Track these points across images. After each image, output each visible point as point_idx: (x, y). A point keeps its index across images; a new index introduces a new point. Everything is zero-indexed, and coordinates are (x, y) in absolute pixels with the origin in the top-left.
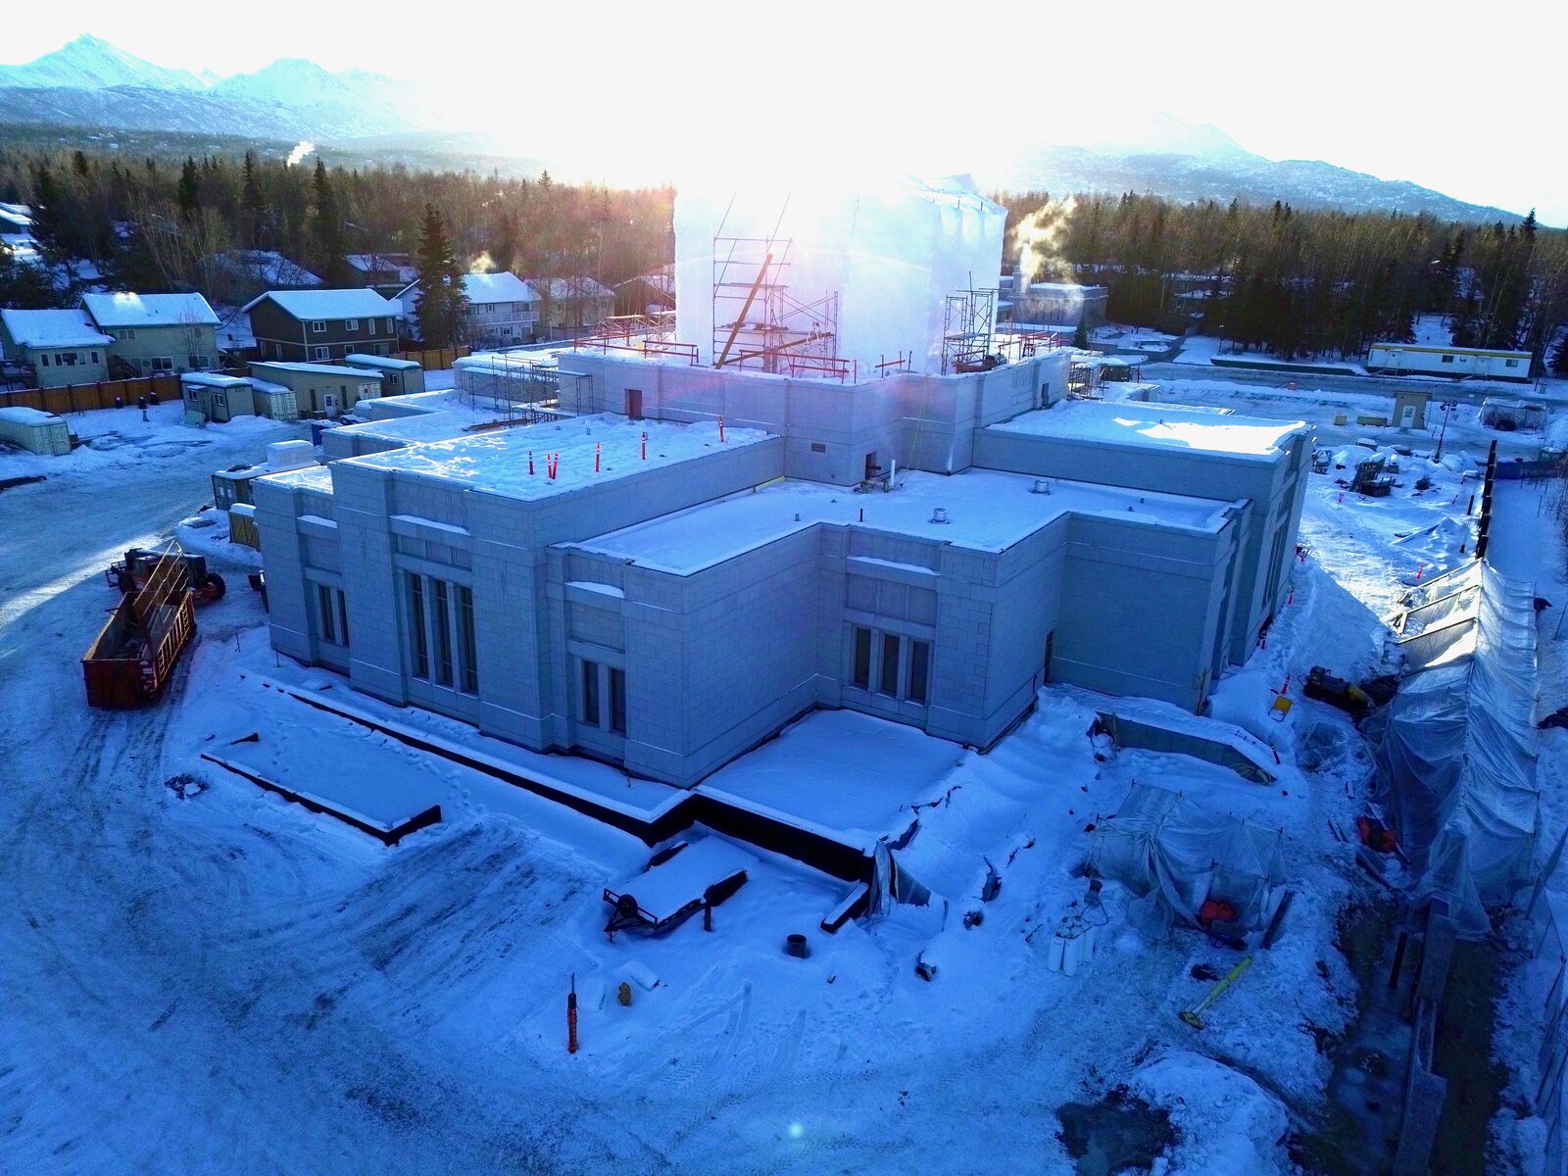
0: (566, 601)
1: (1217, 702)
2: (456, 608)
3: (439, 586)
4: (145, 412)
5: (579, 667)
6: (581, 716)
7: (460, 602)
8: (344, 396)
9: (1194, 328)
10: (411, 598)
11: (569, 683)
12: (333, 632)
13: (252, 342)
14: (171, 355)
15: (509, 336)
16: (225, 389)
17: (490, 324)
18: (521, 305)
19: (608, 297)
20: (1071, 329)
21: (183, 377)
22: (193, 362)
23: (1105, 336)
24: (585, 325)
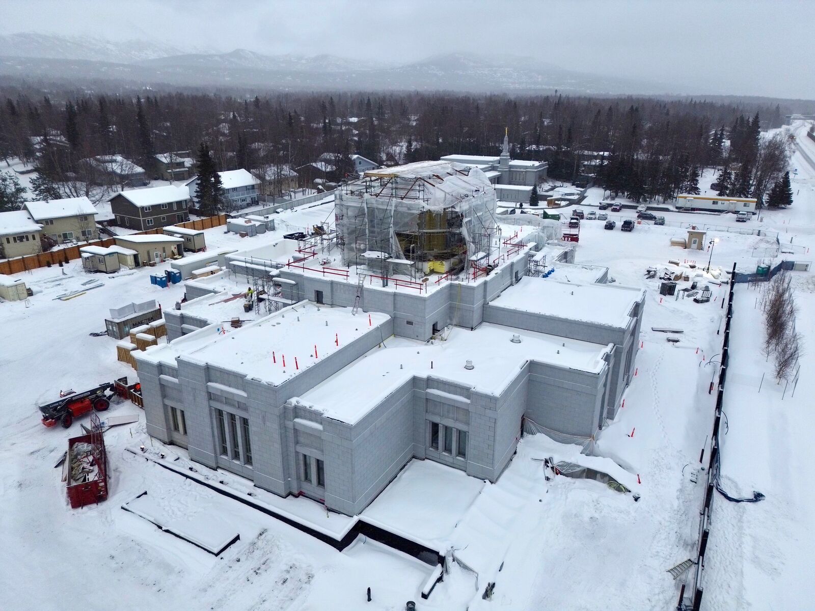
0: (295, 429)
2: (241, 428)
4: (63, 269)
5: (301, 458)
6: (303, 478)
7: (242, 425)
8: (164, 252)
9: (592, 183)
10: (218, 419)
11: (297, 464)
12: (178, 428)
13: (112, 217)
14: (72, 231)
15: (245, 203)
16: (104, 256)
17: (235, 198)
18: (250, 187)
19: (294, 176)
20: (530, 188)
21: (81, 249)
22: (84, 233)
23: (547, 189)
24: (283, 192)
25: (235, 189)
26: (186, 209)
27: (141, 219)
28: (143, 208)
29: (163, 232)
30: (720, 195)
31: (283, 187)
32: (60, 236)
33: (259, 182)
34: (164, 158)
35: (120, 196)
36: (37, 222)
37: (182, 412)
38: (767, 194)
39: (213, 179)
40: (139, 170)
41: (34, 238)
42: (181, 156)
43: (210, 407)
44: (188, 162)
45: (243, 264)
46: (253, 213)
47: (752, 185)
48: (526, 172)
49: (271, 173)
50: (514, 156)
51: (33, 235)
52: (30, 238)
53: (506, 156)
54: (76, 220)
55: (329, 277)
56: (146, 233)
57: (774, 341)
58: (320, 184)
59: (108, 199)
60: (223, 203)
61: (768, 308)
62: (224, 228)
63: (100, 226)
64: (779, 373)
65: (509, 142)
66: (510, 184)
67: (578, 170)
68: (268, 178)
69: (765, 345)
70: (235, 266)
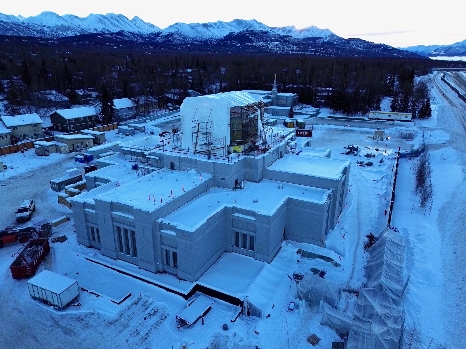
0: (161, 236)
1: (327, 242)
2: (131, 236)
3: (126, 230)
4: (24, 154)
5: (164, 252)
6: (165, 263)
7: (131, 234)
8: (82, 144)
9: (323, 106)
10: (118, 232)
11: (162, 255)
12: (95, 239)
13: (51, 125)
14: (28, 133)
15: (128, 117)
16: (48, 146)
17: (122, 114)
18: (131, 108)
19: (156, 102)
20: (289, 108)
21: (34, 143)
22: (35, 134)
23: (298, 109)
24: (150, 111)
25: (122, 109)
26: (94, 121)
27: (68, 126)
28: (69, 120)
29: (81, 133)
30: (392, 111)
31: (149, 108)
32: (21, 136)
33: (135, 105)
34: (80, 92)
35: (56, 113)
36: (8, 128)
37: (97, 230)
38: (418, 111)
39: (109, 104)
40: (66, 99)
41: (7, 137)
42: (90, 91)
43: (113, 225)
44: (94, 94)
45: (129, 149)
46: (132, 123)
47: (410, 106)
48: (287, 99)
49: (142, 100)
50: (280, 91)
51: (6, 135)
52: (4, 137)
53: (276, 90)
54: (31, 127)
55: (177, 155)
56: (71, 134)
57: (419, 188)
58: (171, 106)
59: (48, 115)
60: (115, 117)
61: (417, 171)
62: (116, 131)
63: (45, 130)
64: (422, 205)
65: (277, 83)
66: (278, 106)
67: (315, 99)
68: (140, 103)
69: (415, 190)
70: (124, 150)
